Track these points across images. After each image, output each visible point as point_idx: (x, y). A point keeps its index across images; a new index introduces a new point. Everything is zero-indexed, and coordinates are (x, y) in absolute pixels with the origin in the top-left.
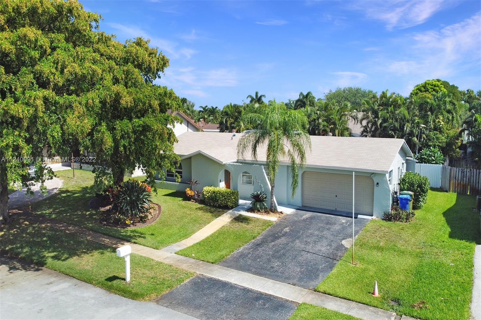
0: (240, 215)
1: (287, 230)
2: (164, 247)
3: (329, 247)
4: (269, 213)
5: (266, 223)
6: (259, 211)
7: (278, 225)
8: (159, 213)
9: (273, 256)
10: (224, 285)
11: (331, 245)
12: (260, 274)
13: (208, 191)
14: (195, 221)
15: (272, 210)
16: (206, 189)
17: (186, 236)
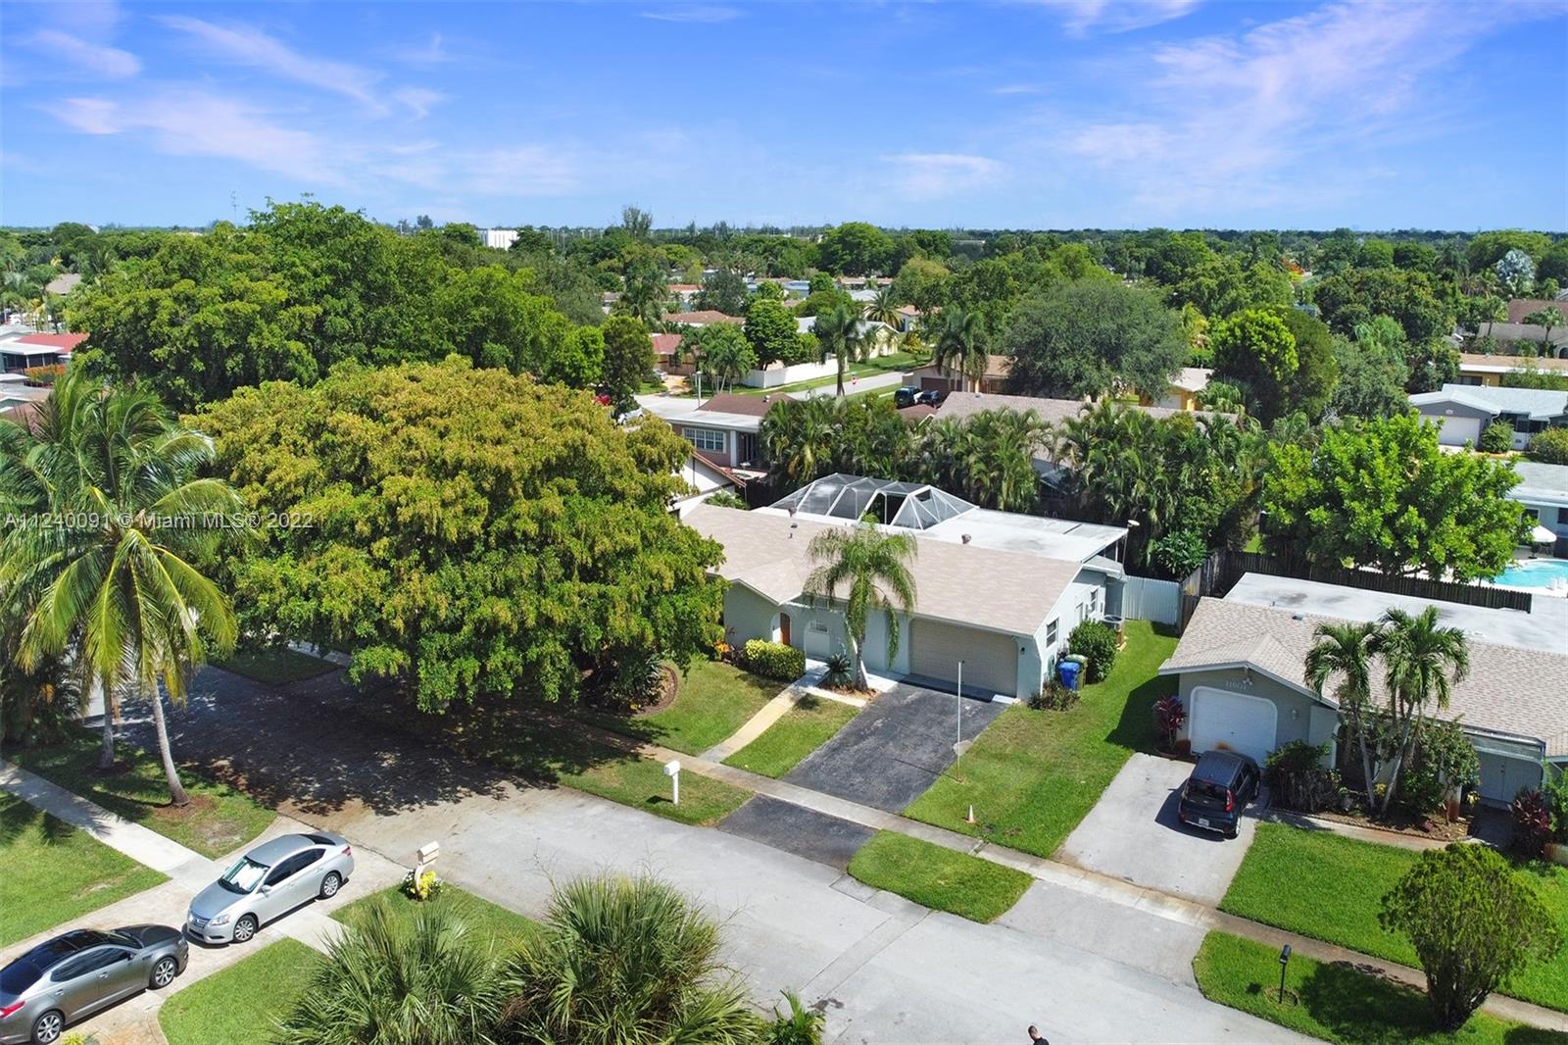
0: (808, 695)
1: (878, 723)
2: (701, 751)
3: (933, 755)
4: (853, 692)
5: (849, 711)
6: (838, 687)
7: (868, 714)
8: (676, 686)
9: (855, 768)
10: (792, 809)
11: (936, 751)
12: (836, 794)
13: (754, 649)
14: (737, 703)
15: (859, 686)
16: (751, 644)
17: (729, 732)
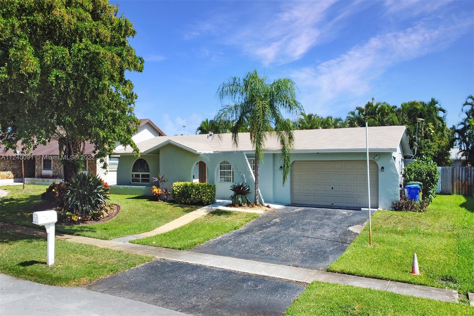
0: (218, 210)
1: (277, 220)
2: (116, 237)
3: (333, 233)
4: (253, 207)
5: (250, 215)
6: (240, 205)
7: (265, 217)
9: (262, 241)
10: (195, 268)
11: (336, 231)
12: (246, 258)
13: (178, 186)
14: (161, 217)
15: (257, 203)
16: (176, 184)
17: (148, 230)
